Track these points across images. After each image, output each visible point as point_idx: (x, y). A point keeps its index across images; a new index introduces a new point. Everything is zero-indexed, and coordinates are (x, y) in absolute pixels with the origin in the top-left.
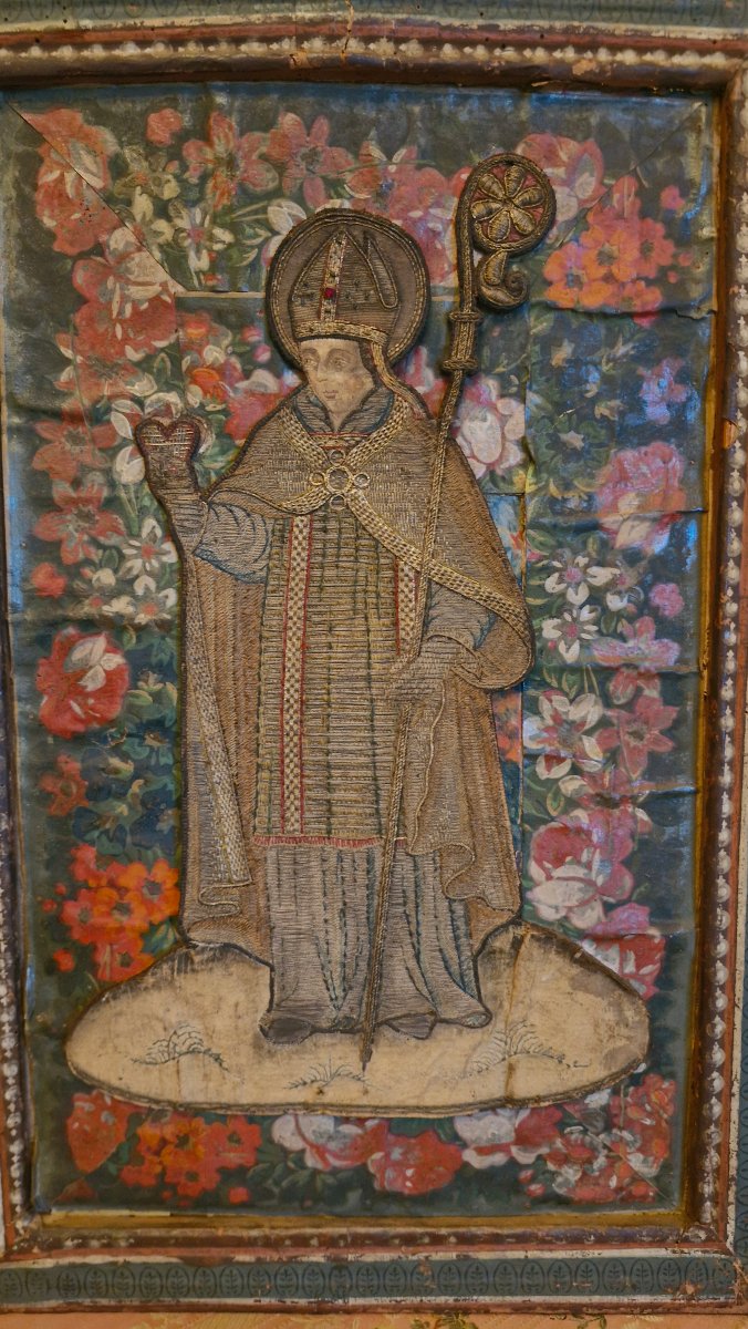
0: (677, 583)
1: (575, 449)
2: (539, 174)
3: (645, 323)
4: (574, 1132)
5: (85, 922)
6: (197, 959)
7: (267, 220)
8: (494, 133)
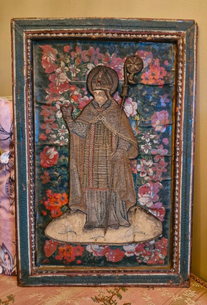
0: (167, 138)
1: (147, 112)
2: (140, 59)
3: (161, 87)
4: (147, 249)
5: (49, 205)
6: (72, 212)
7: (87, 67)
8: (131, 50)
